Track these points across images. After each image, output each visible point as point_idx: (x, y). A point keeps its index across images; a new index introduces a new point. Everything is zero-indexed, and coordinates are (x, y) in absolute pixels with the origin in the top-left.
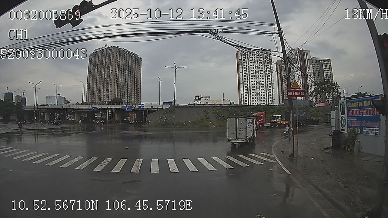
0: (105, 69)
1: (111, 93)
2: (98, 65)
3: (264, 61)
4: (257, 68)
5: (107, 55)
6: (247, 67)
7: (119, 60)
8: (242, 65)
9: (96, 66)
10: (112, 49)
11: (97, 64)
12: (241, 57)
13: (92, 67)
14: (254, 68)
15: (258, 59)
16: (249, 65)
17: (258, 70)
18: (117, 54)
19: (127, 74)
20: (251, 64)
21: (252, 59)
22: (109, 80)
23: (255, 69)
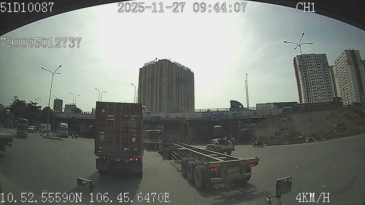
0: (157, 83)
1: (164, 107)
2: (149, 79)
3: (322, 65)
4: (316, 73)
5: (159, 68)
6: (307, 73)
7: (171, 73)
8: (302, 71)
9: (148, 80)
10: (163, 62)
11: (148, 77)
12: (300, 63)
13: (143, 81)
14: (313, 73)
15: (316, 63)
16: (308, 70)
17: (318, 75)
18: (169, 67)
19: (181, 88)
20: (311, 69)
21: (310, 64)
22: (162, 94)
23: (314, 75)
